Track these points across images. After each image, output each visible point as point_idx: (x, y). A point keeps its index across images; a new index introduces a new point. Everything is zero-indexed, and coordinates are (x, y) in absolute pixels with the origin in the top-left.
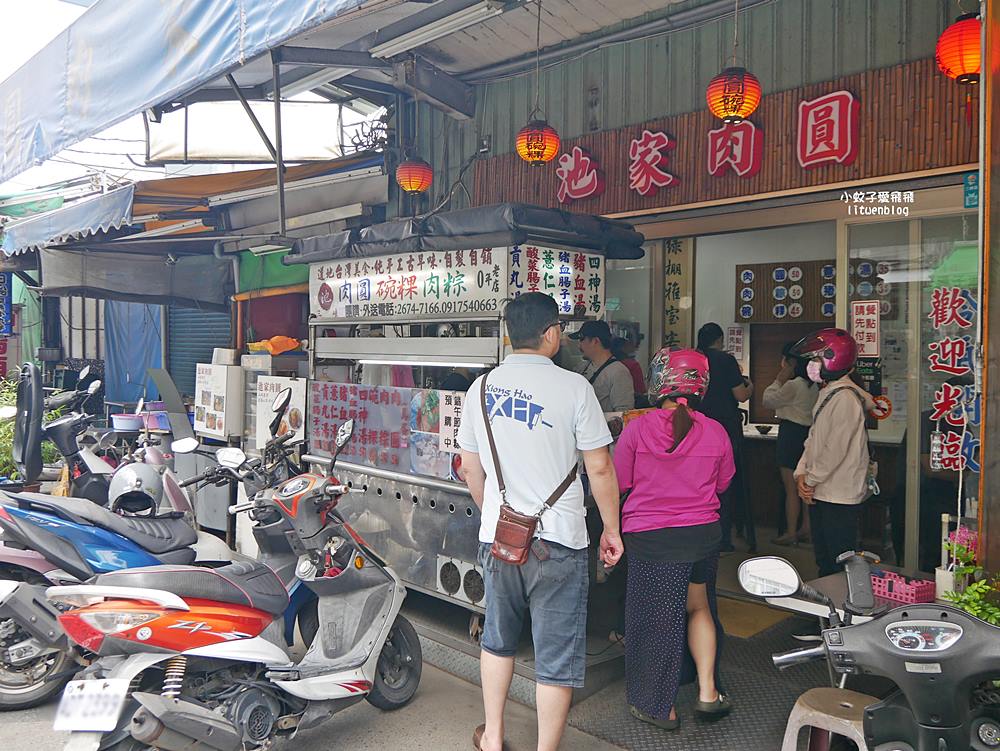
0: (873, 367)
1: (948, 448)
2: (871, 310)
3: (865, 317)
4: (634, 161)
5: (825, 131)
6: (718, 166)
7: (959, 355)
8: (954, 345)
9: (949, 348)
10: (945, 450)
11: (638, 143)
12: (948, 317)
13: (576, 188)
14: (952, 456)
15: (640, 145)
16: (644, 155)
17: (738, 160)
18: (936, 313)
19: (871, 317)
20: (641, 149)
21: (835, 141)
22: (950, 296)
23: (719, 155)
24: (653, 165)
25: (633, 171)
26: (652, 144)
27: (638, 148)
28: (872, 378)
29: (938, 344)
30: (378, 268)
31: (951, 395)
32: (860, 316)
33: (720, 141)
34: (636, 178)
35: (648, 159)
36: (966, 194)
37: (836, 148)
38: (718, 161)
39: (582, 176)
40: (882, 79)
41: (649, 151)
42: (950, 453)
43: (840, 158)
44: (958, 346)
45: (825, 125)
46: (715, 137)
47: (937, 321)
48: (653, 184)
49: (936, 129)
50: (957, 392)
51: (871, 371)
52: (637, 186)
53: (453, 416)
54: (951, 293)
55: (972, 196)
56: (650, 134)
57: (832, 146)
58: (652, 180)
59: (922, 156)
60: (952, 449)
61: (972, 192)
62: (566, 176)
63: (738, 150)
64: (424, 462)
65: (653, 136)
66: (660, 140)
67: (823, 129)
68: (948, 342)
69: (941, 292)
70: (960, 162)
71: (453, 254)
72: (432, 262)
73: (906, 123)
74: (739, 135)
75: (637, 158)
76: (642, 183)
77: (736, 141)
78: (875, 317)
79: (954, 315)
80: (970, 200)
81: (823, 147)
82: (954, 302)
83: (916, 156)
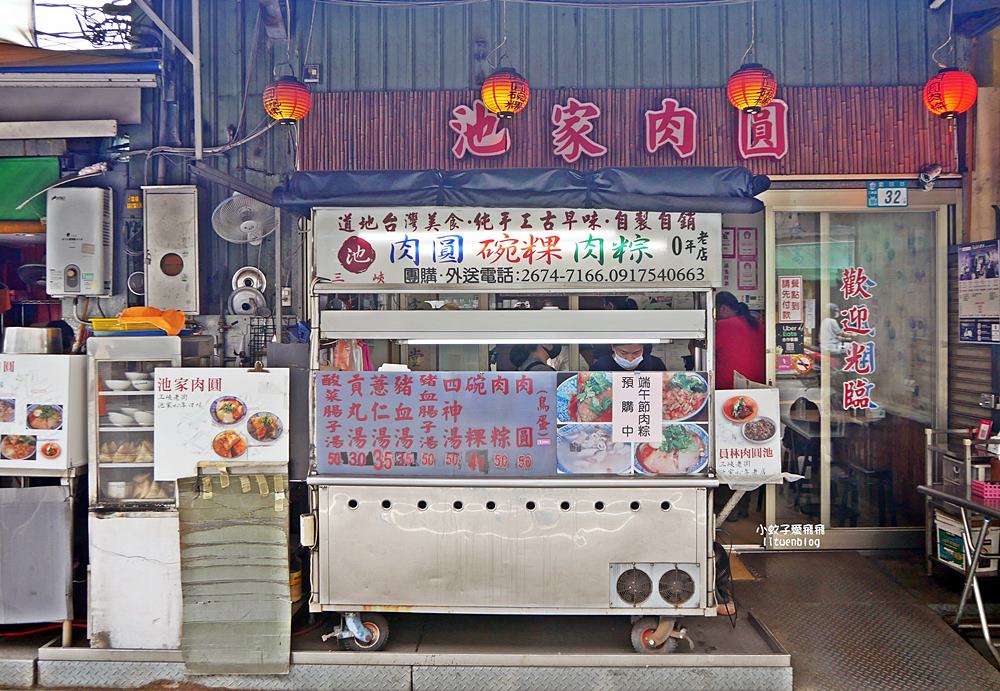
0: (797, 331)
1: (857, 392)
2: (795, 284)
3: (790, 289)
4: (558, 127)
5: (764, 130)
6: (658, 145)
7: (864, 319)
8: (859, 312)
9: (856, 314)
10: (855, 393)
11: (562, 109)
12: (855, 290)
13: (480, 144)
14: (859, 398)
15: (565, 111)
16: (570, 122)
17: (681, 143)
18: (846, 287)
19: (795, 289)
20: (566, 116)
21: (774, 139)
22: (856, 274)
23: (659, 136)
24: (583, 135)
25: (558, 137)
26: (579, 113)
27: (563, 114)
28: (796, 340)
29: (848, 312)
30: (481, 222)
31: (858, 350)
32: (786, 289)
33: (659, 123)
34: (561, 145)
35: (576, 127)
36: (869, 197)
37: (775, 146)
38: (658, 140)
39: (489, 132)
40: (801, 96)
41: (577, 119)
42: (859, 395)
43: (779, 155)
44: (862, 313)
45: (763, 125)
46: (653, 118)
47: (847, 293)
48: (582, 152)
49: (845, 143)
50: (863, 348)
51: (795, 334)
52: (563, 153)
53: (636, 400)
54: (857, 271)
55: (873, 198)
56: (578, 102)
57: (771, 144)
58: (581, 149)
59: (836, 163)
60: (859, 393)
61: (873, 195)
62: (464, 129)
63: (679, 133)
64: (585, 458)
65: (581, 105)
66: (590, 111)
67: (762, 128)
68: (855, 309)
69: (850, 271)
70: (865, 171)
71: (632, 216)
72: (592, 222)
73: (822, 134)
74: (681, 120)
75: (562, 124)
76: (570, 150)
77: (677, 125)
78: (799, 289)
79: (859, 289)
80: (872, 201)
81: (762, 144)
82: (859, 279)
83: (831, 163)
